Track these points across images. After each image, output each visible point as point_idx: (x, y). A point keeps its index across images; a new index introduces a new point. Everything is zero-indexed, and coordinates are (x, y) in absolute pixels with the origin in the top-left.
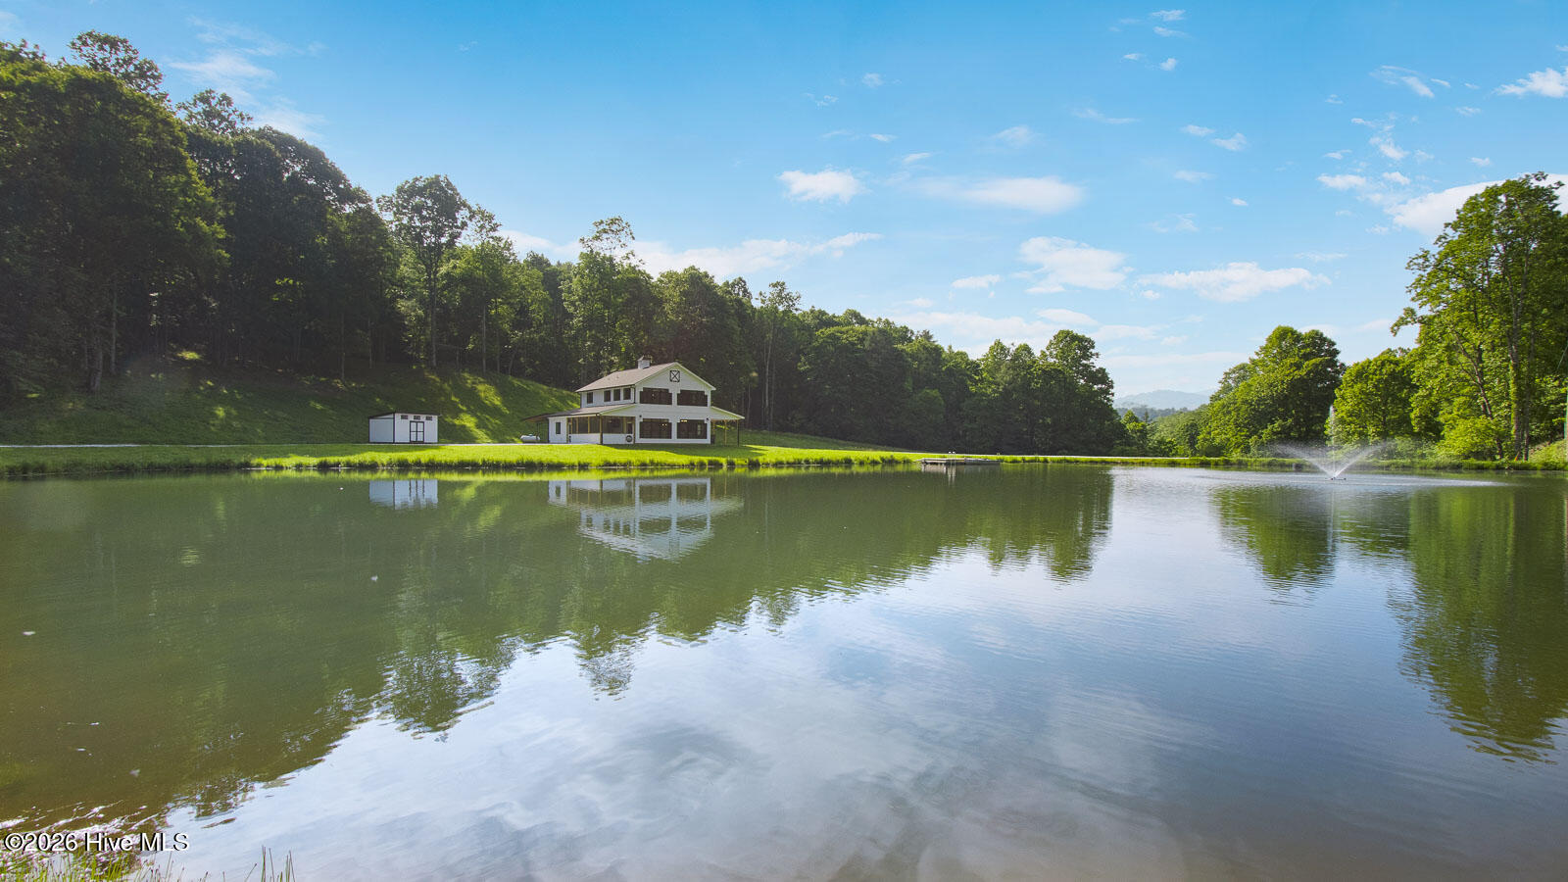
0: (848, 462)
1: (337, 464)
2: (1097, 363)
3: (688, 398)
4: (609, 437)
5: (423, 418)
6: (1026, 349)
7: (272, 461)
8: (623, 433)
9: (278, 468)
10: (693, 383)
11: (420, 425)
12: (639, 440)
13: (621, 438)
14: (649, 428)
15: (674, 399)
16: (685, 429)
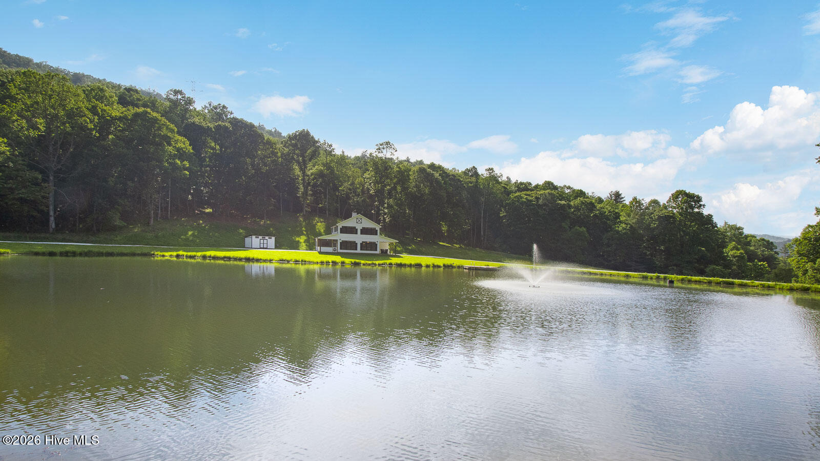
1: (183, 255)
3: (365, 231)
4: (324, 249)
5: (267, 238)
6: (655, 202)
7: (162, 254)
8: (331, 247)
9: (163, 256)
10: (368, 224)
11: (265, 241)
12: (339, 251)
13: (330, 249)
14: (345, 245)
15: (359, 232)
16: (365, 246)
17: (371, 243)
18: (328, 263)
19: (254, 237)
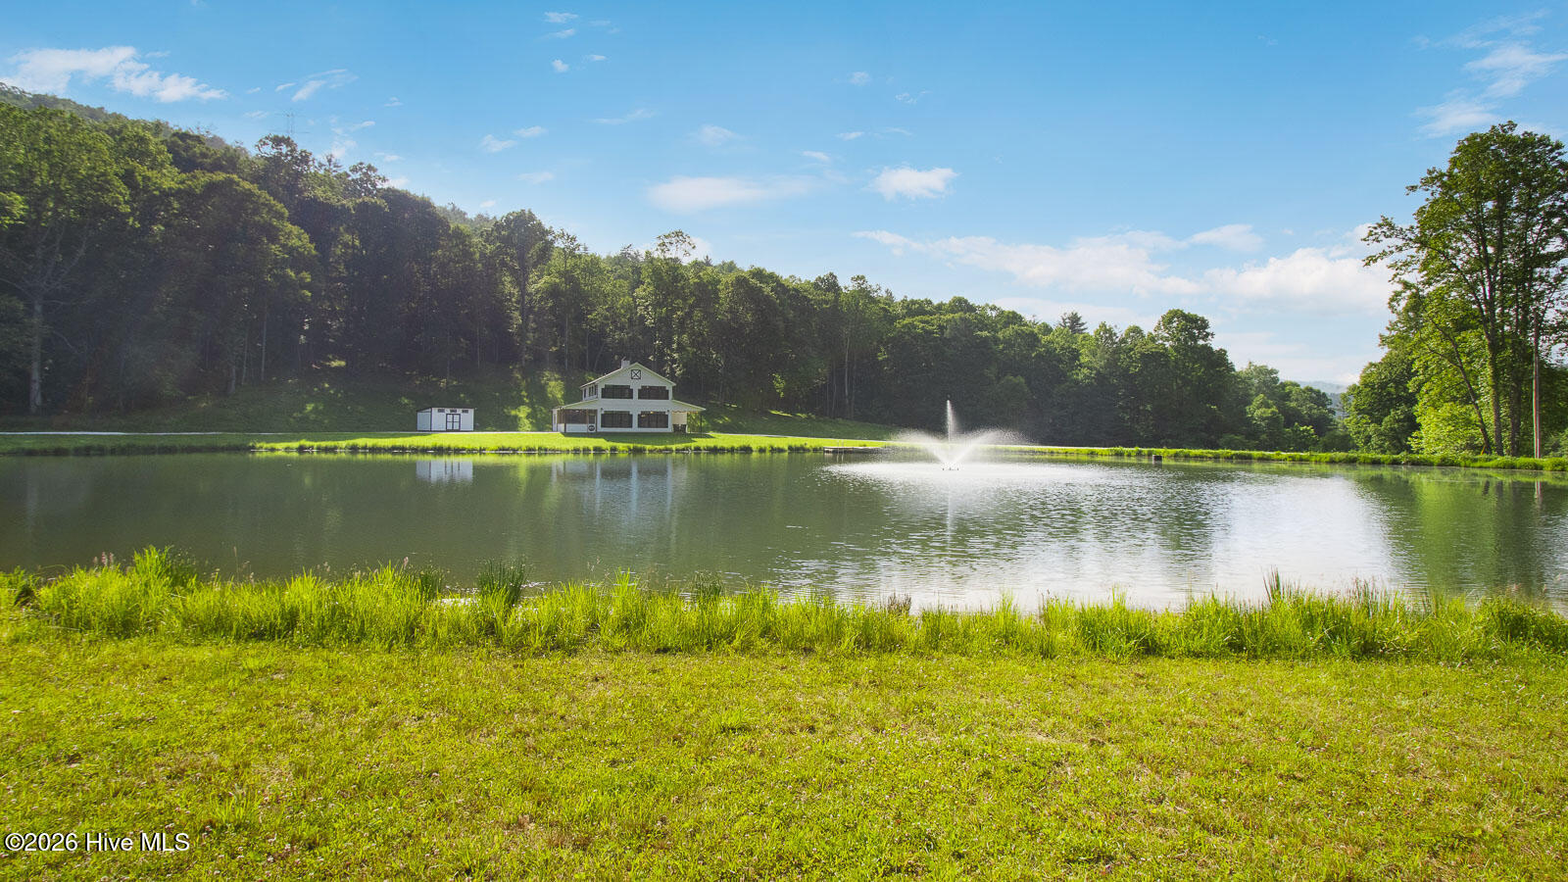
0: (747, 450)
1: (312, 447)
2: (1215, 344)
3: (647, 393)
4: (572, 427)
5: (459, 411)
6: (1137, 330)
7: (269, 445)
8: (584, 422)
9: (273, 450)
10: (652, 379)
11: (456, 418)
12: (600, 429)
13: (583, 428)
14: (611, 419)
15: (636, 394)
16: (647, 419)
17: (657, 414)
18: (586, 451)
19: (435, 410)
